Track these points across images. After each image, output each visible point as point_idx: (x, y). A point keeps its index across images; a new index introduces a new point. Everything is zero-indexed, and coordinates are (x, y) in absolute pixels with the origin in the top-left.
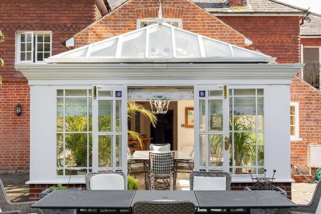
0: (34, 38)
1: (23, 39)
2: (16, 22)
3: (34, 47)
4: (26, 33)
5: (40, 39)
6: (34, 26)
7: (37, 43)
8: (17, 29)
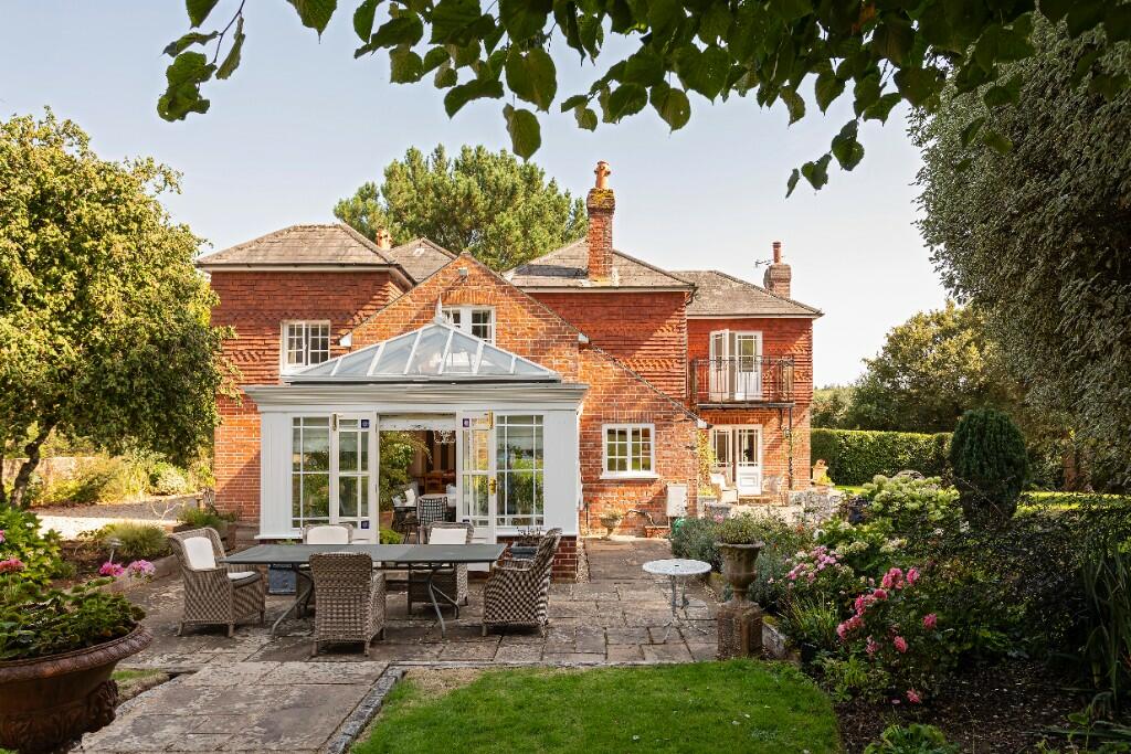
0: (307, 330)
1: (292, 331)
2: (280, 307)
3: (307, 343)
4: (296, 323)
5: (315, 332)
6: (306, 313)
7: (310, 337)
8: (282, 317)
